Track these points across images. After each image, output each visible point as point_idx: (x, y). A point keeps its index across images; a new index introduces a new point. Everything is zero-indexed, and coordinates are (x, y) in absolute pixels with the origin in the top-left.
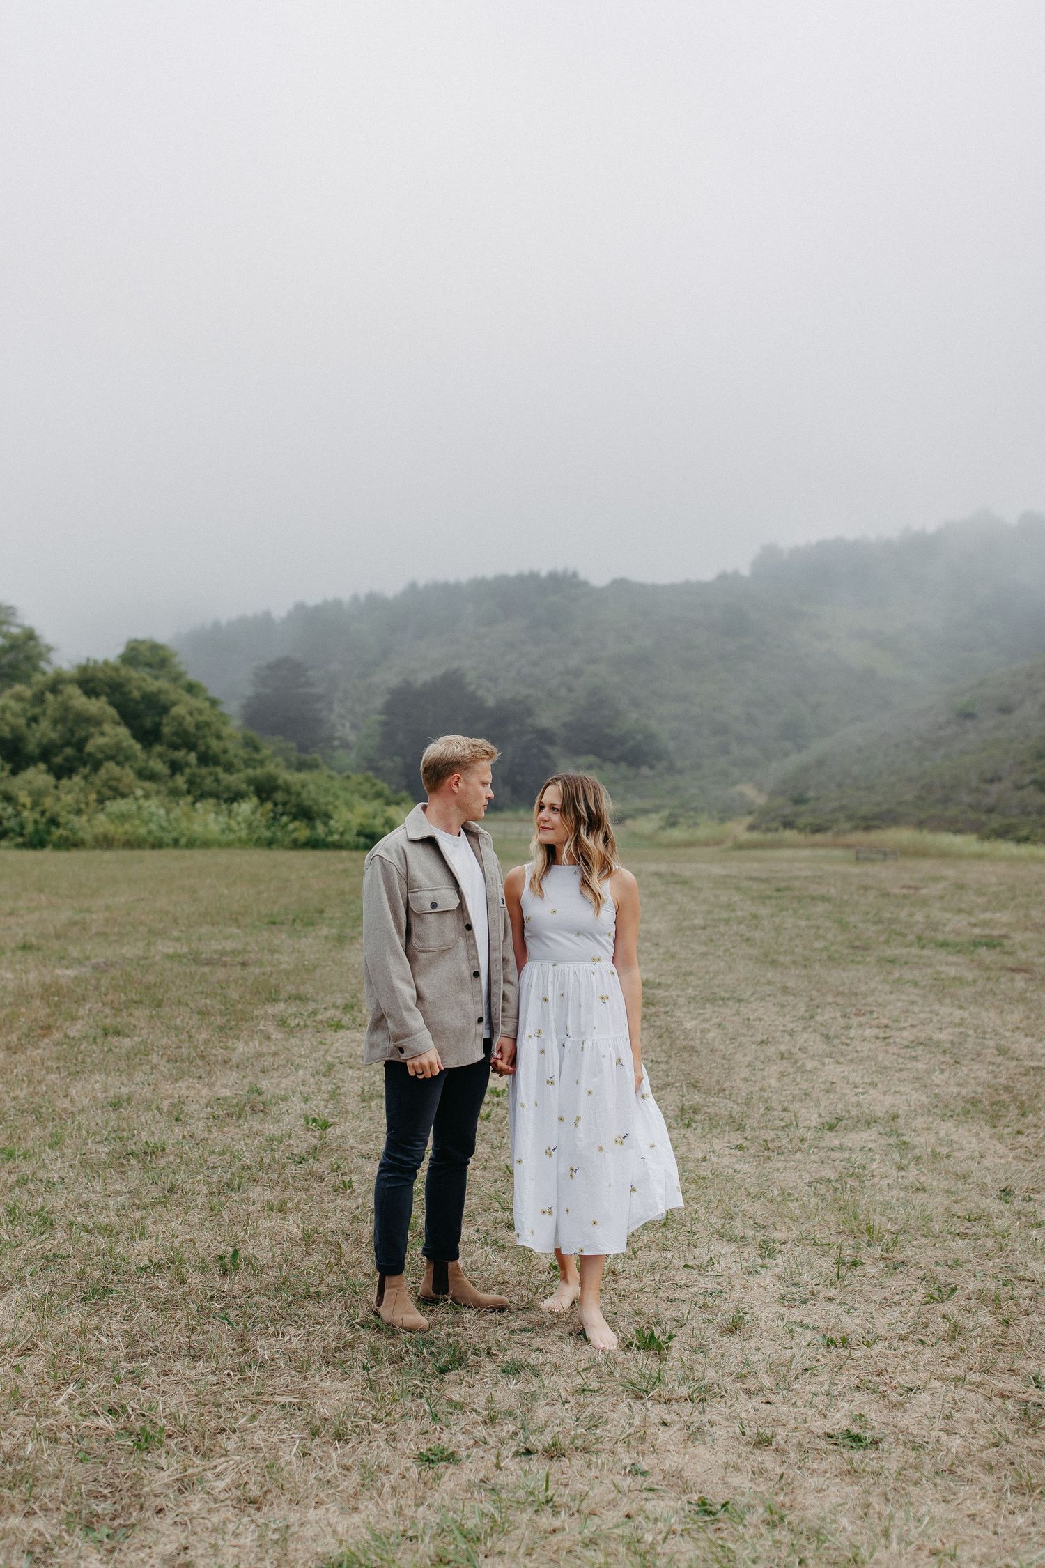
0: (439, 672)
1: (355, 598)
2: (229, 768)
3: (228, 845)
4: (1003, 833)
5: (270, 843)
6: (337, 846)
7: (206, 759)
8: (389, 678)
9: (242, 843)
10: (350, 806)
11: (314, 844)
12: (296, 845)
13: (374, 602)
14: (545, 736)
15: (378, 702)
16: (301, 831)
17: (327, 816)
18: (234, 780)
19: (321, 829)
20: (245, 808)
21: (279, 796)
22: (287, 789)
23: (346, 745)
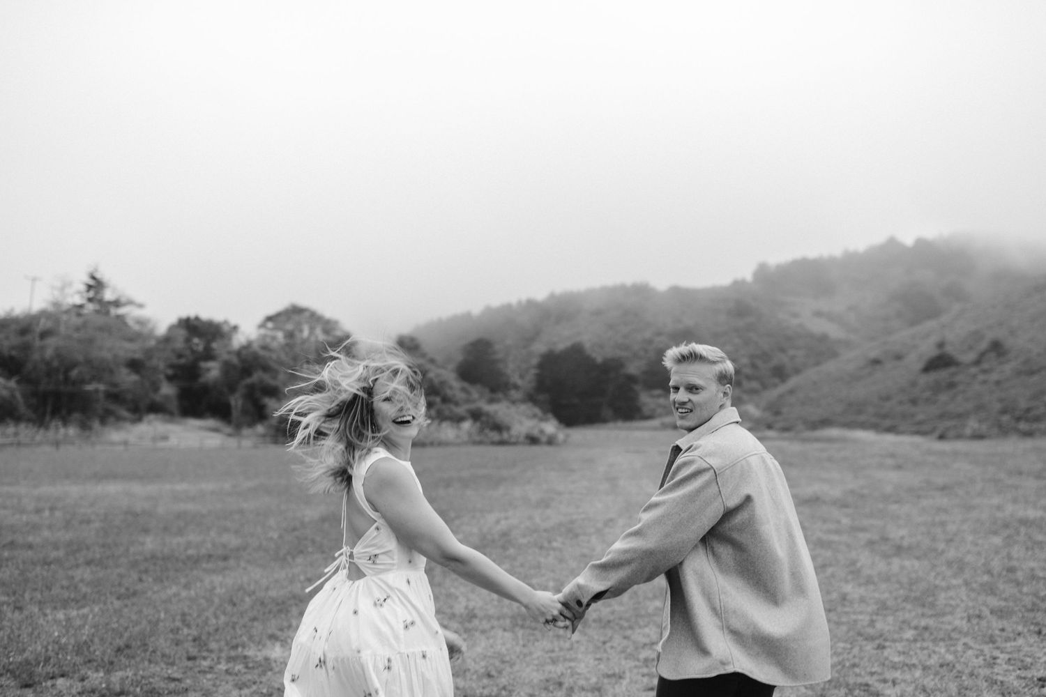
0: (568, 344)
1: (520, 303)
2: (457, 404)
3: (458, 445)
4: (891, 429)
5: (480, 443)
6: (515, 444)
7: (445, 400)
8: (540, 348)
9: (465, 443)
10: (521, 423)
11: (502, 443)
12: (494, 443)
13: (531, 304)
14: (631, 379)
15: (535, 361)
16: (495, 436)
17: (508, 429)
18: (461, 410)
19: (505, 436)
20: (467, 425)
21: (484, 418)
22: (488, 415)
23: (516, 387)
